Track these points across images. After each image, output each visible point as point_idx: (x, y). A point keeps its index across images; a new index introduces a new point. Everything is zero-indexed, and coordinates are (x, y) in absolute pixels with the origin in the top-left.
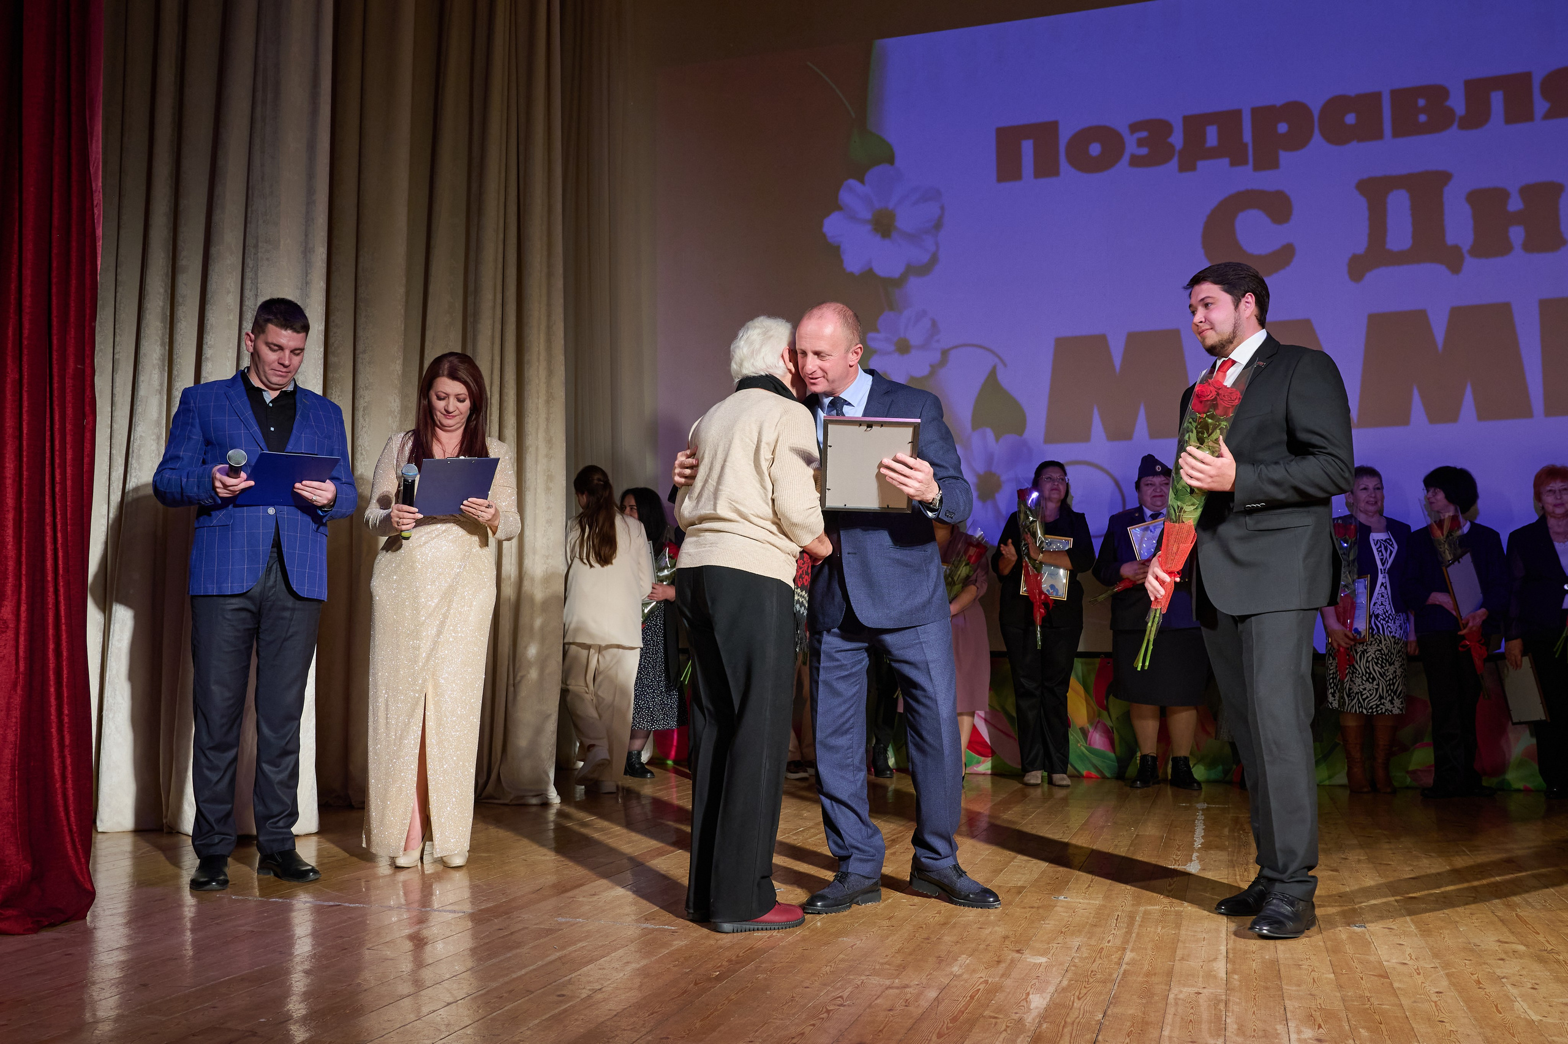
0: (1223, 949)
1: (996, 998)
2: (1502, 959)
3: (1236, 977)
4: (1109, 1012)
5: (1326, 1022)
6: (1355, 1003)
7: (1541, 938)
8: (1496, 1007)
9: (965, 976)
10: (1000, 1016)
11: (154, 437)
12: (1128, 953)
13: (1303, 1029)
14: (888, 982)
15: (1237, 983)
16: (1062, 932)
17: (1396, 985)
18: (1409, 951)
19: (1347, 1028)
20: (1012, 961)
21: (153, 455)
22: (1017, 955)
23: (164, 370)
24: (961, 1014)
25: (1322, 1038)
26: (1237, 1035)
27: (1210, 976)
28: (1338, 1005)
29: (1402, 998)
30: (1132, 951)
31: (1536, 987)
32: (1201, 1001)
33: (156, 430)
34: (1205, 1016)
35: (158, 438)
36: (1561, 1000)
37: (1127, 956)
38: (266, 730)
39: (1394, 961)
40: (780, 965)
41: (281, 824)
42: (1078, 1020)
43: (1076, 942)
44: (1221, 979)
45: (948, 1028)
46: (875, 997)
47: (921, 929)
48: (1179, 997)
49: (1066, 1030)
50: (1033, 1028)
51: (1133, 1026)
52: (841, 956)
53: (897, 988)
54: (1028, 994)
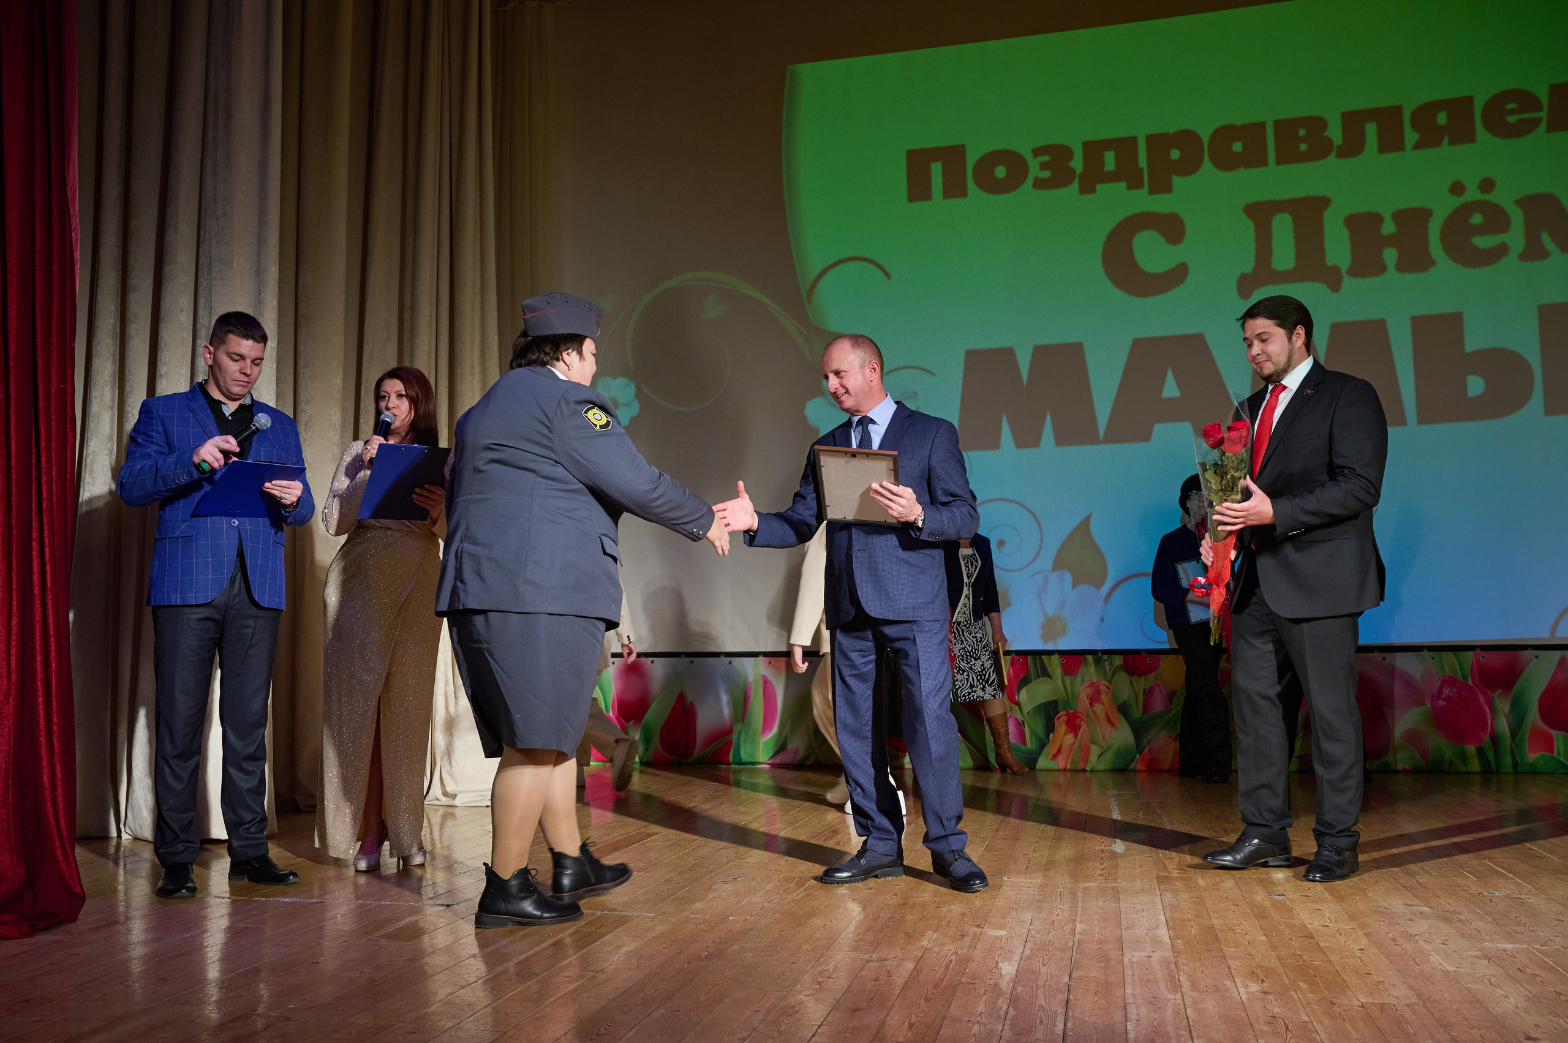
0: (1162, 918)
1: (969, 967)
2: (1412, 920)
3: (1180, 942)
4: (1074, 975)
5: (1267, 977)
6: (1290, 961)
7: (1442, 901)
8: (1414, 960)
9: (936, 949)
10: (978, 982)
11: (107, 452)
12: (1078, 925)
13: (1248, 983)
14: (866, 957)
15: (1182, 947)
16: (1013, 909)
17: (1322, 944)
18: (1327, 915)
19: (1287, 981)
20: (975, 935)
21: (106, 470)
22: (978, 930)
23: (115, 385)
24: (941, 981)
25: (1268, 990)
26: (1192, 990)
27: (1156, 941)
28: (1274, 963)
29: (1330, 955)
30: (1081, 922)
31: (1446, 942)
32: (1153, 963)
33: (108, 446)
34: (1160, 975)
35: (111, 453)
36: (1470, 953)
37: (1077, 927)
38: (232, 738)
39: (1317, 924)
40: (762, 944)
41: (252, 830)
42: (1047, 983)
43: (1028, 916)
44: (1167, 944)
45: (932, 994)
46: (858, 970)
47: (883, 910)
48: (1133, 960)
49: (1039, 992)
50: (1009, 991)
51: (1098, 986)
52: (817, 935)
53: (877, 961)
54: (997, 962)
